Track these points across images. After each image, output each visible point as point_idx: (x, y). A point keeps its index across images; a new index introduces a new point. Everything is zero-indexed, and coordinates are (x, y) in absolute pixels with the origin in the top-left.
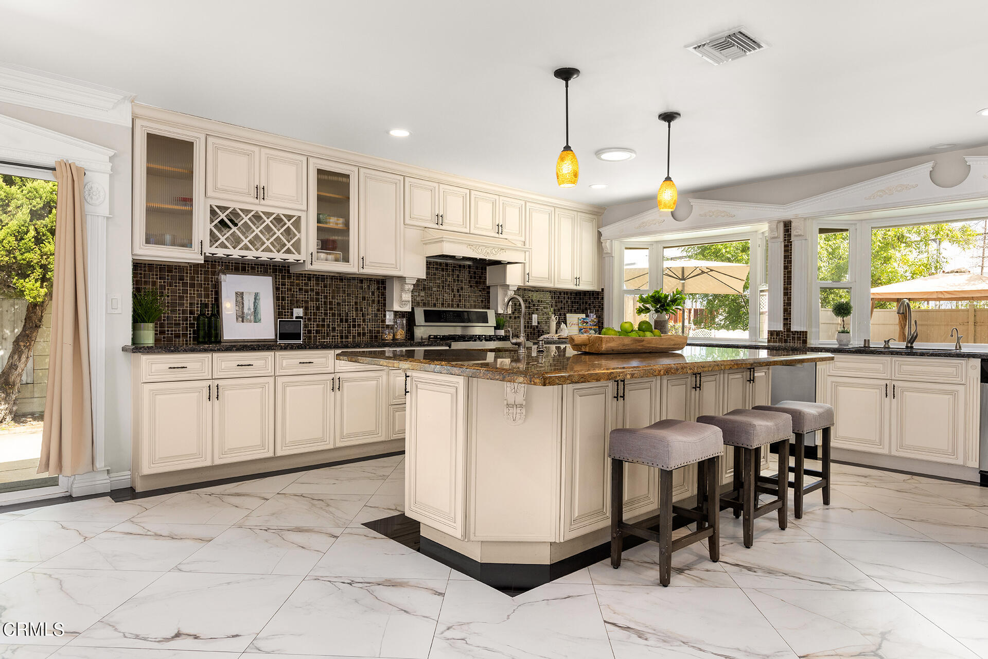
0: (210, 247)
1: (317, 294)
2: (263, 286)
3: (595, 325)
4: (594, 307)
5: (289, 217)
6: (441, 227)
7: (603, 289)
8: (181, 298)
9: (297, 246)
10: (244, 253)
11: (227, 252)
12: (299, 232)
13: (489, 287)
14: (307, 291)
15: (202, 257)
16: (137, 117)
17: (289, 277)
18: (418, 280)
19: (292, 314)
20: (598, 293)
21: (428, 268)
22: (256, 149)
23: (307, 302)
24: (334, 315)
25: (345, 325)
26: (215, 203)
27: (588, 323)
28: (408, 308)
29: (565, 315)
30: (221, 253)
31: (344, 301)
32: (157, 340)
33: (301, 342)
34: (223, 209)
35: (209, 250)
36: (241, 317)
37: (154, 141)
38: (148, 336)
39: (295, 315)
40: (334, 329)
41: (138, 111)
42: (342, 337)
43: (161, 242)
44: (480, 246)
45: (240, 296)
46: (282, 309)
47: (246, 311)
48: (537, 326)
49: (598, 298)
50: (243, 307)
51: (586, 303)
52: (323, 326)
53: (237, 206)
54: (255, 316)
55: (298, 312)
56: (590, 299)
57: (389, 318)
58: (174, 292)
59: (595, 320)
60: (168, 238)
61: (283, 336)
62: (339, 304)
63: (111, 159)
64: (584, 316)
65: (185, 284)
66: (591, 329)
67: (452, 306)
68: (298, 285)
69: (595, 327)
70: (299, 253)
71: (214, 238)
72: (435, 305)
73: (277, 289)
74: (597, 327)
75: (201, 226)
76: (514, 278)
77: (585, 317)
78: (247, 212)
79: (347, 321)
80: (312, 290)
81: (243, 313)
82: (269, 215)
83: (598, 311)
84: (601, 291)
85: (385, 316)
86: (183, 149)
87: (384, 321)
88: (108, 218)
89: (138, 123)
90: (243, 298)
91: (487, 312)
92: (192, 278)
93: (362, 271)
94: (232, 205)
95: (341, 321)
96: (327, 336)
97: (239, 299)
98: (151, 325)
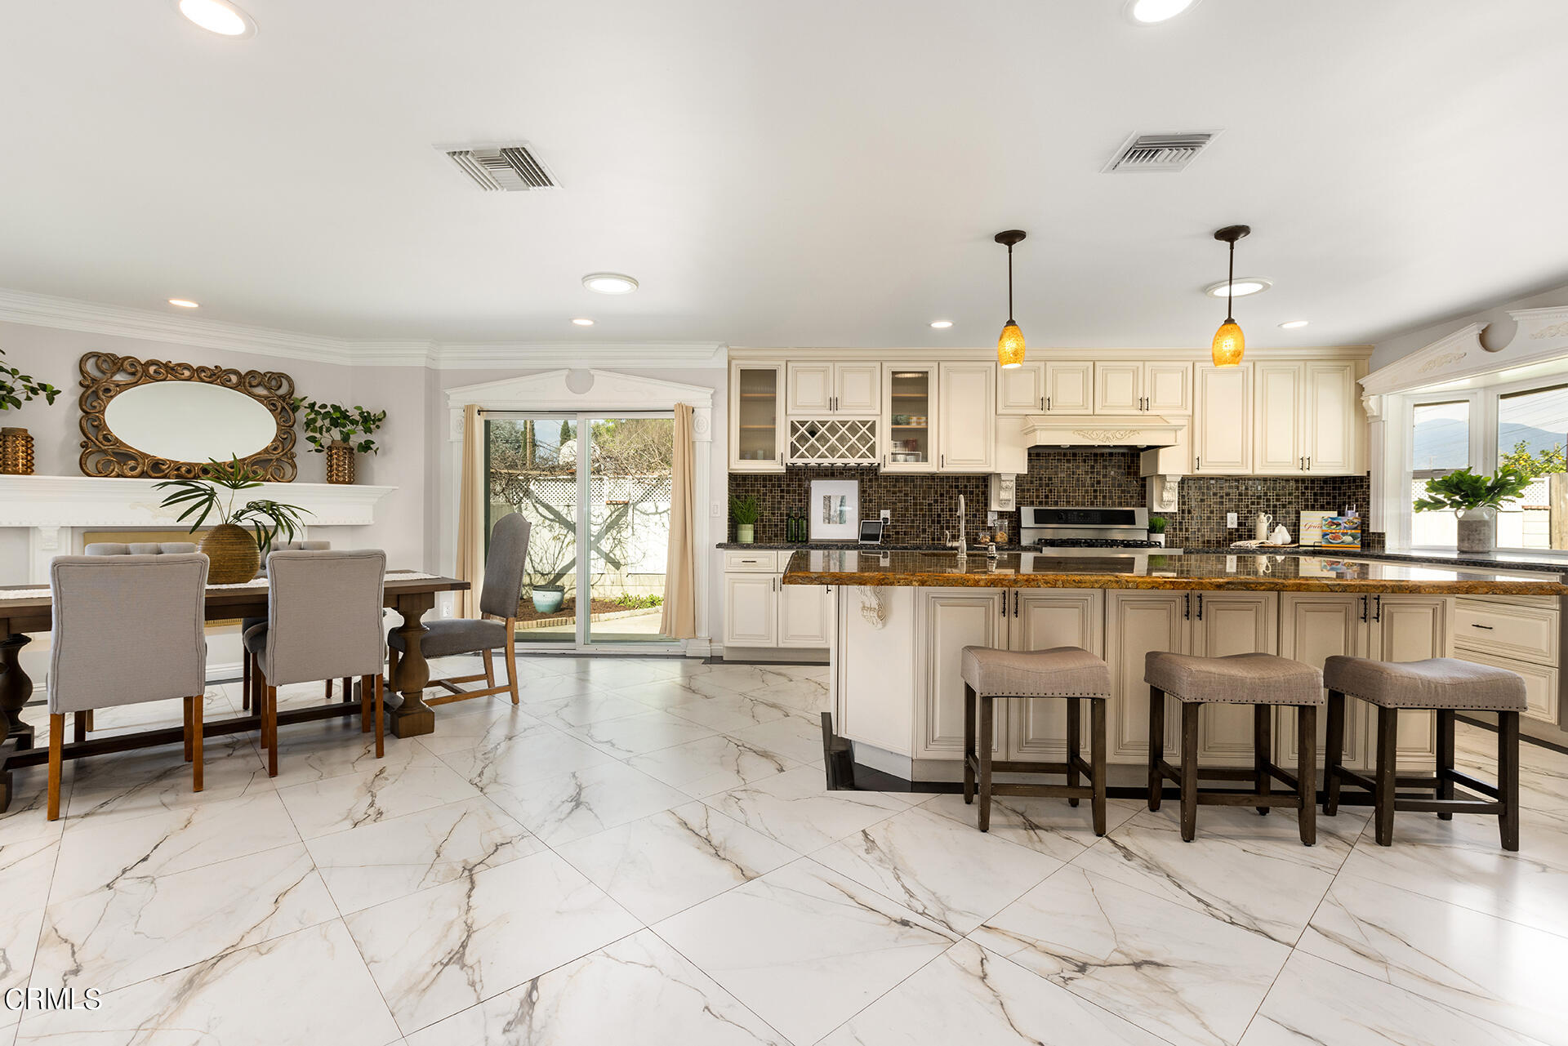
0: (792, 457)
1: (906, 495)
2: (849, 490)
3: (1356, 528)
4: (1357, 501)
5: (864, 423)
6: (1048, 412)
7: (1369, 473)
8: (780, 503)
9: (872, 450)
10: (820, 461)
11: (805, 461)
12: (874, 436)
13: (1144, 479)
14: (894, 493)
15: (784, 467)
16: (733, 359)
17: (877, 479)
18: (1018, 476)
19: (879, 515)
20: (1361, 478)
21: (1030, 460)
22: (830, 365)
23: (894, 503)
24: (924, 515)
25: (937, 526)
26: (795, 419)
27: (1340, 524)
28: (1011, 508)
29: (1298, 513)
30: (800, 462)
31: (936, 501)
32: (755, 538)
33: (879, 543)
34: (803, 424)
35: (790, 461)
36: (828, 519)
37: (746, 375)
38: (747, 534)
39: (882, 517)
40: (924, 531)
41: (733, 353)
42: (933, 539)
43: (754, 457)
44: (1093, 430)
45: (828, 499)
46: (867, 512)
47: (832, 513)
48: (1237, 530)
49: (1362, 486)
50: (830, 510)
51: (1345, 494)
52: (912, 527)
53: (815, 419)
54: (840, 518)
55: (885, 514)
56: (1349, 488)
57: (992, 519)
58: (773, 497)
59: (1355, 521)
60: (761, 453)
61: (864, 537)
62: (930, 505)
63: (712, 396)
64: (1334, 514)
65: (782, 491)
66: (1344, 534)
67: (1083, 505)
68: (886, 487)
69: (1353, 531)
70: (874, 457)
71: (794, 450)
72: (1056, 504)
73: (863, 492)
74: (1360, 531)
75: (783, 440)
76: (1172, 465)
77: (1336, 516)
78: (823, 424)
79: (939, 522)
80: (900, 492)
81: (830, 515)
82: (844, 423)
83: (1362, 506)
84: (1365, 474)
85: (986, 516)
86: (768, 377)
87: (984, 522)
88: (711, 442)
89: (734, 363)
90: (830, 502)
91: (1133, 511)
92: (788, 485)
93: (941, 470)
94: (810, 419)
95: (933, 522)
96: (917, 537)
97: (827, 502)
98: (750, 526)
